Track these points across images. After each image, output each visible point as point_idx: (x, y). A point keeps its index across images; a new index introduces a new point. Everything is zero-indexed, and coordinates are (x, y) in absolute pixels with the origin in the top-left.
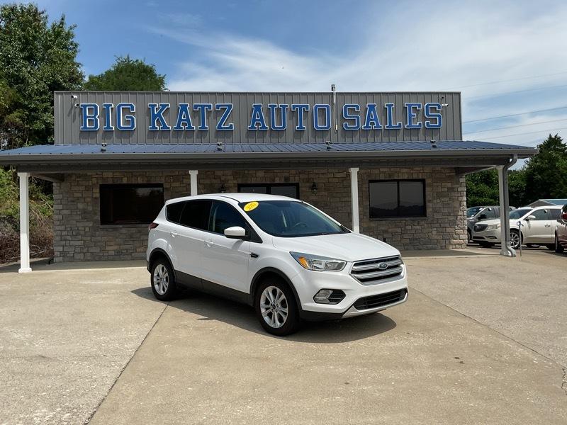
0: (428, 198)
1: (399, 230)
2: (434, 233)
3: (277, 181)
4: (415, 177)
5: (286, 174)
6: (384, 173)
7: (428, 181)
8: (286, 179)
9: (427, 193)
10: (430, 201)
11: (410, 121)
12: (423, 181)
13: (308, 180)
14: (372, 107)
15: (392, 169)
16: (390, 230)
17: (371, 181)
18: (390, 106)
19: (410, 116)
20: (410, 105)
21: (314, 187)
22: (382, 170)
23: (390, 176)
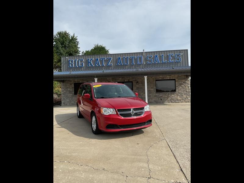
0: (176, 85)
1: (166, 96)
2: (179, 97)
3: (126, 81)
4: (172, 78)
5: (128, 79)
6: (161, 77)
7: (176, 80)
8: (129, 80)
9: (176, 84)
10: (177, 86)
11: (170, 60)
12: (175, 80)
13: (136, 80)
14: (156, 56)
15: (164, 76)
16: (163, 96)
17: (156, 80)
18: (163, 55)
19: (170, 58)
20: (170, 55)
21: (137, 82)
22: (160, 76)
23: (163, 78)
